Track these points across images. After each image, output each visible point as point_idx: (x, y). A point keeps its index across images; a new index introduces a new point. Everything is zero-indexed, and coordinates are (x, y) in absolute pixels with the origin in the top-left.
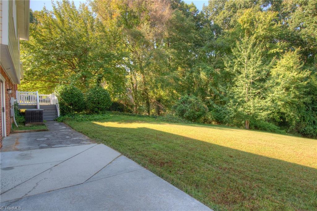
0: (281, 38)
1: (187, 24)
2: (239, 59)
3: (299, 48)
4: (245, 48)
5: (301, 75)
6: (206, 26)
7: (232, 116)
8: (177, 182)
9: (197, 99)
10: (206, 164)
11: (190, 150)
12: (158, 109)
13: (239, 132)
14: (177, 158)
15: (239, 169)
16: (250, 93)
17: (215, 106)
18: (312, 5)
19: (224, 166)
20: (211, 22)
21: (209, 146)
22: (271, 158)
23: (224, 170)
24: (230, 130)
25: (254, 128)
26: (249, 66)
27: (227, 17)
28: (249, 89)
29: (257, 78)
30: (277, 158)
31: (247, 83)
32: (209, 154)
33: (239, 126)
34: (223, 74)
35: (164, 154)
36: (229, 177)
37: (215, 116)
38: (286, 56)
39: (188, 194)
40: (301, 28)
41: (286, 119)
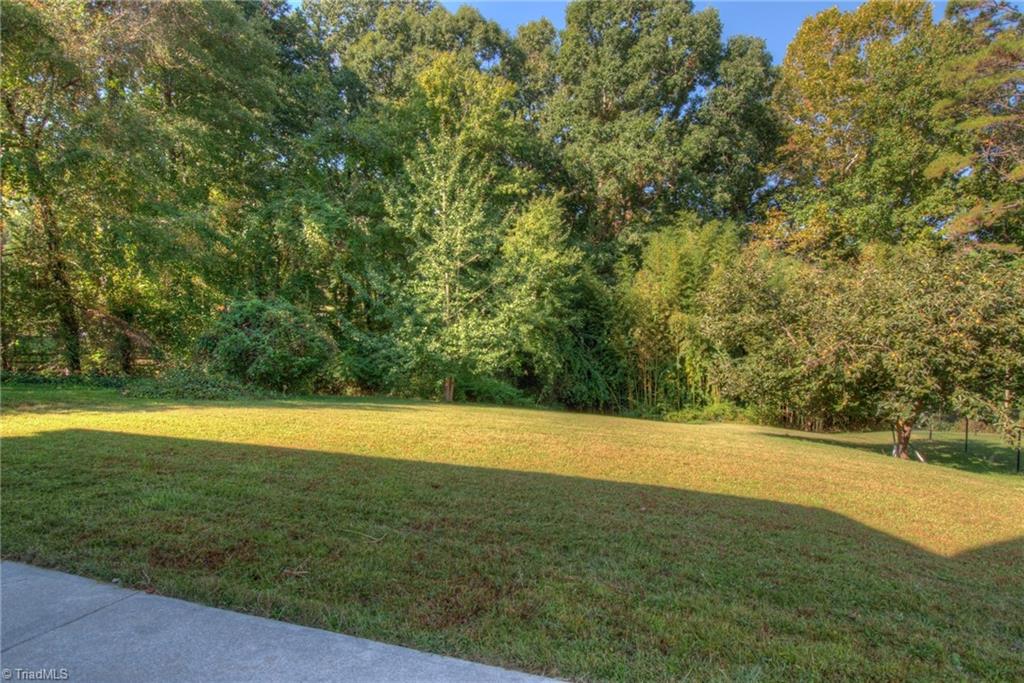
0: (523, 155)
1: (249, 39)
2: (425, 198)
3: (562, 191)
4: (441, 168)
5: (565, 260)
6: (316, 67)
7: (411, 365)
8: (295, 604)
9: (296, 314)
10: (371, 525)
11: (304, 490)
12: (125, 351)
13: (434, 413)
14: (266, 525)
15: (466, 517)
16: (455, 300)
17: (356, 336)
18: (589, 87)
19: (424, 517)
20: (332, 56)
21: (366, 465)
22: (529, 473)
23: (428, 528)
24: (409, 409)
25: (464, 397)
26: (454, 222)
27: (385, 57)
28: (453, 287)
29: (473, 258)
30: (540, 470)
31: (448, 271)
32: (373, 490)
33: (427, 395)
34: (378, 234)
35: (209, 520)
36: (445, 546)
37: (356, 369)
38: (535, 207)
39: (342, 631)
40: (564, 139)
41: (534, 369)
